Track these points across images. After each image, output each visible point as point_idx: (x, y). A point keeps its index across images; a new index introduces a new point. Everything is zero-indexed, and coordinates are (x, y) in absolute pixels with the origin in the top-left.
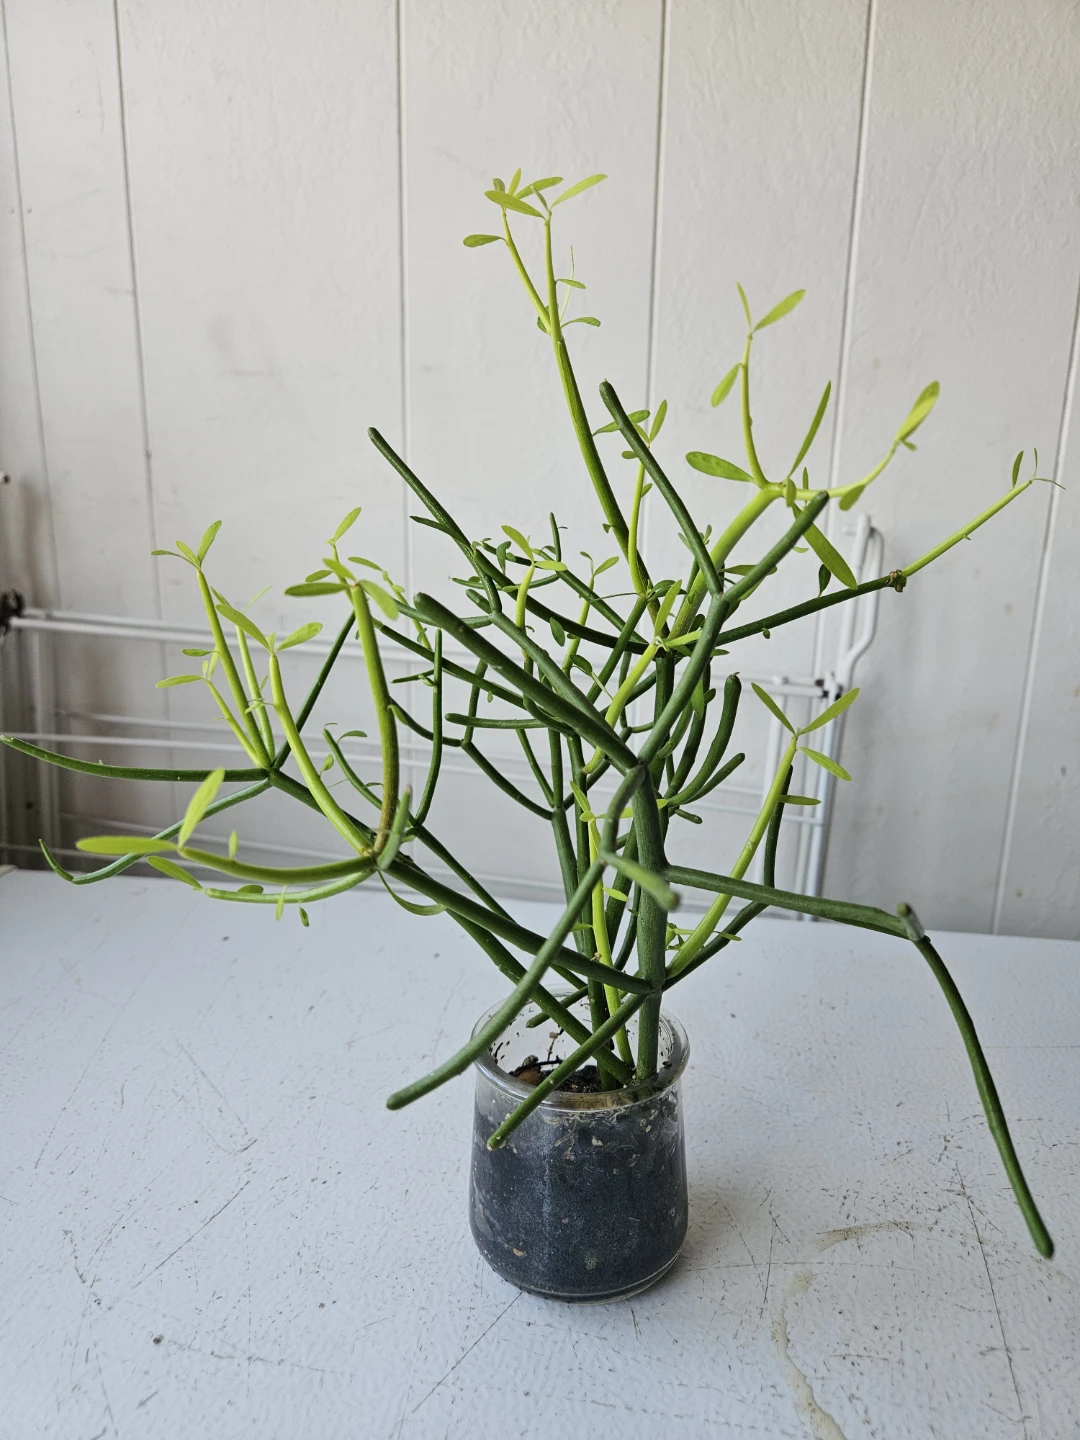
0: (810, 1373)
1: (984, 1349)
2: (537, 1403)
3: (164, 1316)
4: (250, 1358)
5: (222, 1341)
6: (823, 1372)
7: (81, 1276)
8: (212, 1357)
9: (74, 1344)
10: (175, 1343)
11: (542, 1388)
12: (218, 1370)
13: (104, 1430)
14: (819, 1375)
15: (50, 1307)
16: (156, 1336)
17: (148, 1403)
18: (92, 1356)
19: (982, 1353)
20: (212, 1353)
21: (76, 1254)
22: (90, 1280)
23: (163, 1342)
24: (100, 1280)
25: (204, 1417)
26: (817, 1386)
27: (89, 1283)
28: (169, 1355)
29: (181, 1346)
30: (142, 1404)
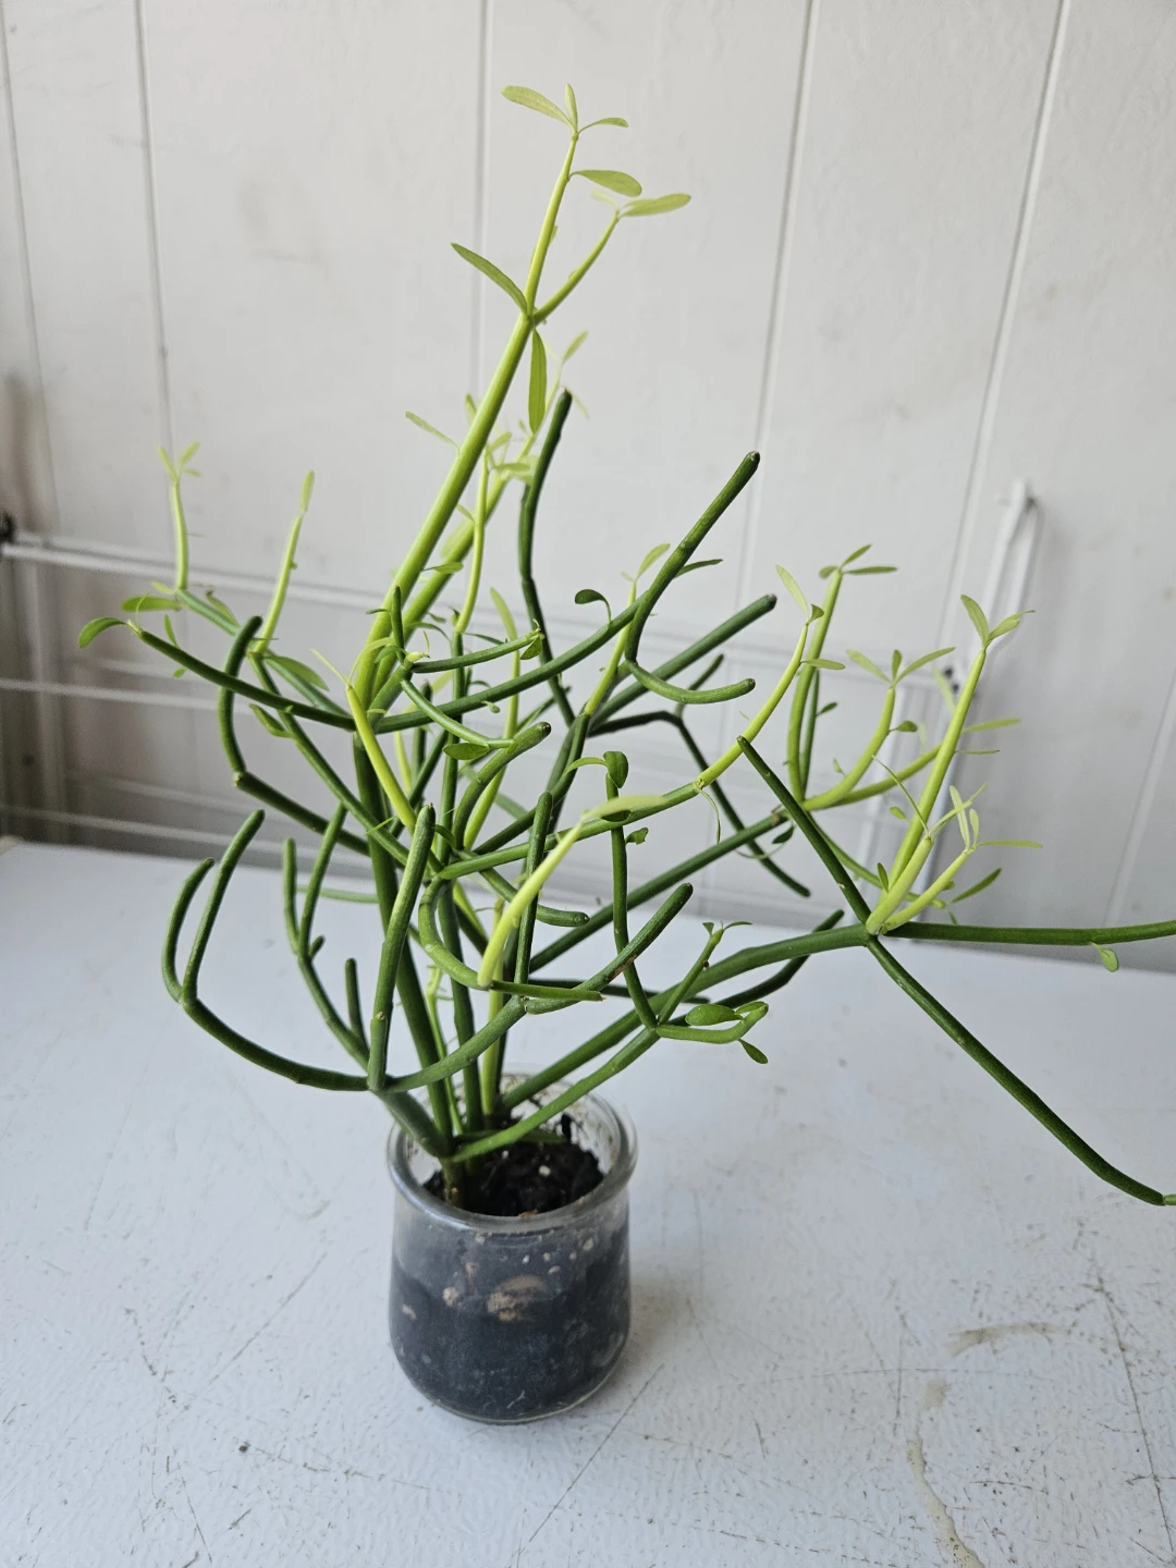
0: (950, 1501)
1: (1131, 1477)
2: (662, 1532)
3: (248, 1418)
4: (347, 1472)
5: (314, 1450)
6: (963, 1501)
7: (151, 1367)
8: (305, 1470)
9: (152, 1450)
10: (264, 1452)
11: (666, 1515)
12: (313, 1486)
13: (197, 1555)
14: (960, 1505)
15: (120, 1404)
16: (241, 1444)
17: (240, 1523)
18: (172, 1466)
19: (1129, 1482)
20: (305, 1465)
21: (143, 1339)
22: (160, 1370)
23: (251, 1450)
24: (170, 1372)
25: (304, 1542)
26: (957, 1516)
27: (160, 1375)
28: (258, 1466)
29: (270, 1457)
30: (235, 1524)
